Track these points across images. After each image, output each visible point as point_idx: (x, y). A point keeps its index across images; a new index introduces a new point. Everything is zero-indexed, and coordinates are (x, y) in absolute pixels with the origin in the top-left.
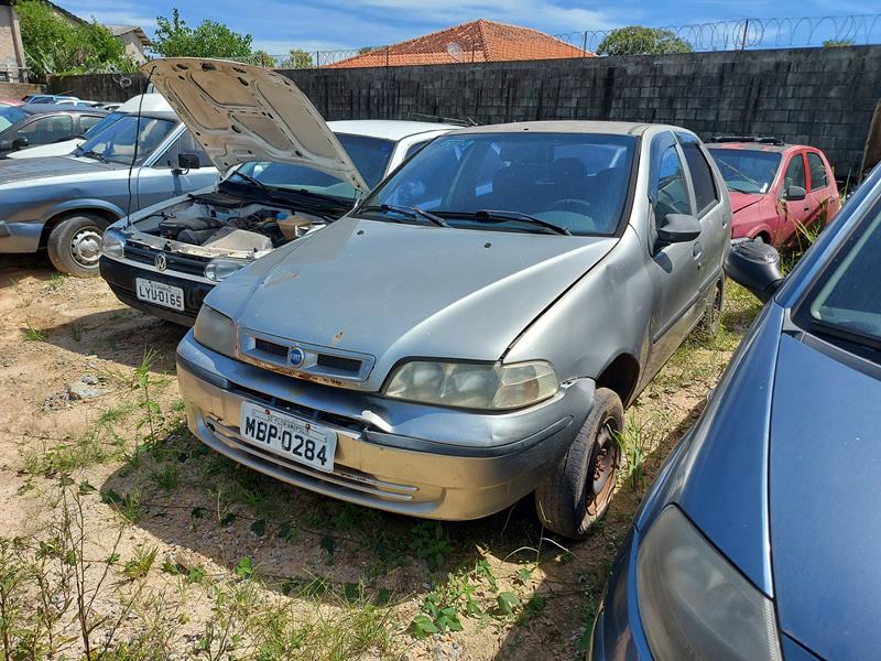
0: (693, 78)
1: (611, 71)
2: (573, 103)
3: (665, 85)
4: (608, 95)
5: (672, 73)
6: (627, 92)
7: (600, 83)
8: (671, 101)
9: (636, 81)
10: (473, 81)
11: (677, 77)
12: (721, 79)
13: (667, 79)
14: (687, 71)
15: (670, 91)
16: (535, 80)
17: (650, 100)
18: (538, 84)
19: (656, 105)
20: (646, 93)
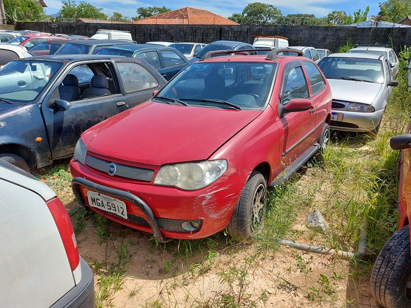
0: (241, 32)
1: (221, 29)
2: (212, 38)
3: (234, 33)
7: (218, 32)
9: (227, 32)
10: (183, 30)
16: (201, 30)
18: (202, 32)
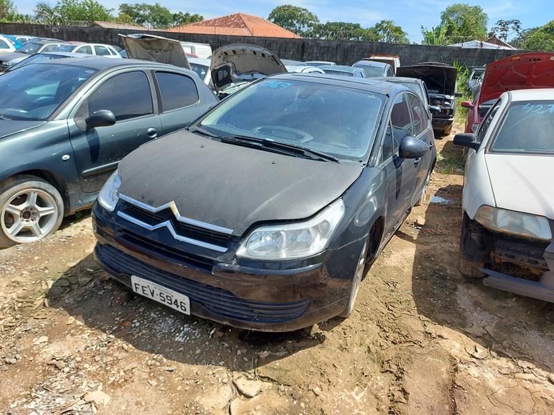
1: (304, 43)
4: (303, 50)
5: (323, 45)
6: (309, 51)
8: (323, 54)
11: (324, 47)
12: (337, 49)
13: (321, 47)
14: (327, 45)
15: (322, 51)
16: (277, 44)
17: (316, 53)
19: (318, 55)
20: (315, 51)
